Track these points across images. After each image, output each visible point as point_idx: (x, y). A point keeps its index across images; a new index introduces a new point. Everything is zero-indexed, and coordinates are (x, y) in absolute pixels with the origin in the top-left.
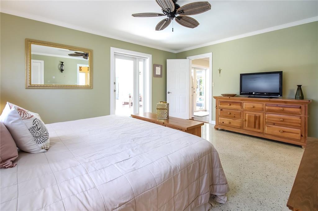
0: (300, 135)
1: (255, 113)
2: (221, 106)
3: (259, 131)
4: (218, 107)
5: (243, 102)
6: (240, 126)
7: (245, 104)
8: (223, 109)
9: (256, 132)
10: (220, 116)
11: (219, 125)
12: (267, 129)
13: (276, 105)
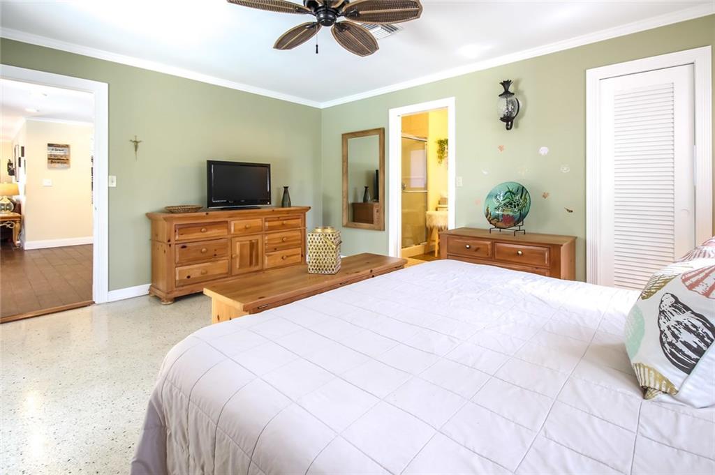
0: (300, 256)
1: (250, 238)
2: (182, 237)
3: (257, 268)
4: (173, 242)
5: (231, 219)
6: (225, 272)
7: (235, 224)
8: (187, 245)
9: (252, 272)
10: (178, 263)
11: (176, 287)
12: (267, 260)
13: (277, 219)
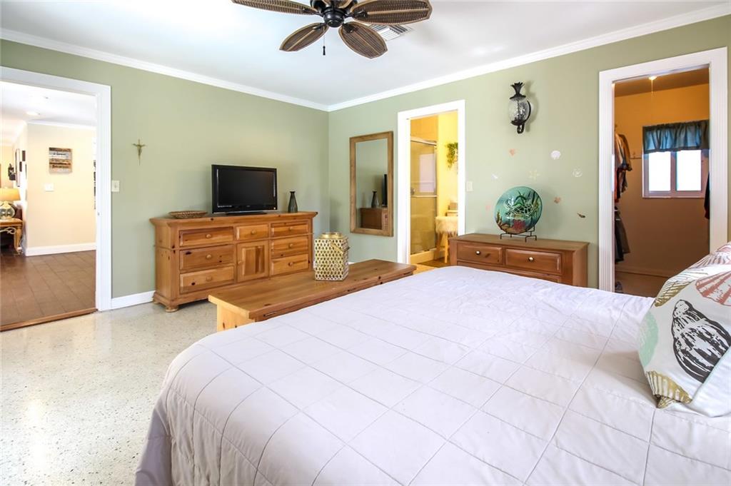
0: (307, 262)
1: (256, 244)
2: (187, 243)
3: (263, 275)
4: (177, 248)
5: (237, 224)
6: (231, 278)
7: (240, 230)
8: (191, 251)
9: (258, 279)
10: (182, 270)
11: (181, 294)
12: (274, 266)
13: (283, 224)
